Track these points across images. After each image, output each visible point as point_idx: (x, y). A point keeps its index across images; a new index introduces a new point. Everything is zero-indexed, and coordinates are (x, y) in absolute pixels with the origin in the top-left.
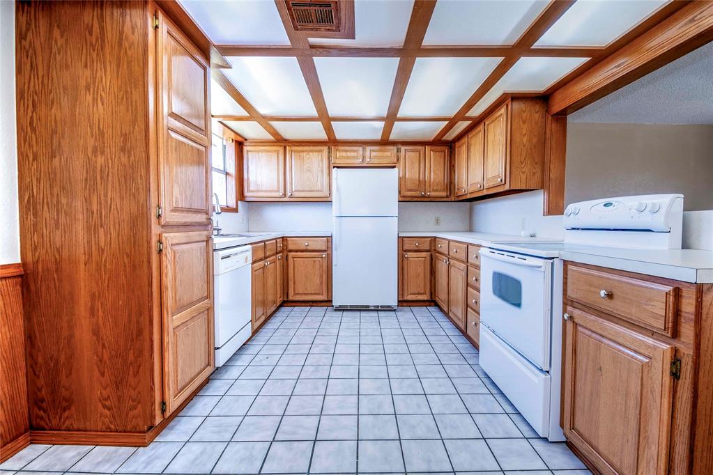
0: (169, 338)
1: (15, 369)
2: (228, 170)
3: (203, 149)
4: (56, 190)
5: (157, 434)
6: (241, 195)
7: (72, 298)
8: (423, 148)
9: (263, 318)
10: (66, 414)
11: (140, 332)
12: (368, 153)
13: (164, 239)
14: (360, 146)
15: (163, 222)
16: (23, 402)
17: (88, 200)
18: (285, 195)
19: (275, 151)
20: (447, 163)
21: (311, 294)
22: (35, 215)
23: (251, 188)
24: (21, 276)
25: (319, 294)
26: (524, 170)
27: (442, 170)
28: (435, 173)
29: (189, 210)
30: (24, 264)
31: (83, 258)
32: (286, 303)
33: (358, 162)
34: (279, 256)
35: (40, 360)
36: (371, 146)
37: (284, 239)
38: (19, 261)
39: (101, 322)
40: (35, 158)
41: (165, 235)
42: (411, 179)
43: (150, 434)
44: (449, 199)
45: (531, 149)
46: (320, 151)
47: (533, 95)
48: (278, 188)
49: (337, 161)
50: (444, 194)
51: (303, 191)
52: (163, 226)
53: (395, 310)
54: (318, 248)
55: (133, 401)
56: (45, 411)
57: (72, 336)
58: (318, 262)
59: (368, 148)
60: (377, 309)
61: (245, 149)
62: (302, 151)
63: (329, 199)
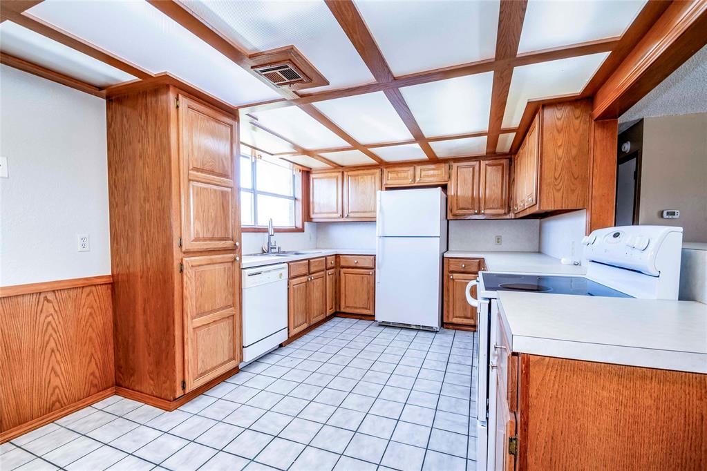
0: (189, 335)
1: (106, 344)
2: (296, 196)
3: (229, 190)
4: (127, 227)
5: (182, 404)
6: (307, 217)
7: (135, 301)
8: (478, 162)
9: (305, 326)
10: (132, 378)
11: (168, 329)
12: (418, 173)
13: (184, 263)
14: (411, 166)
15: (184, 249)
16: (111, 366)
17: (142, 234)
18: (342, 216)
19: (335, 177)
20: (506, 177)
21: (359, 308)
22: (117, 244)
23: (315, 211)
24: (111, 283)
25: (366, 309)
26: (558, 188)
27: (500, 186)
28: (491, 189)
29: (212, 239)
30: (113, 276)
31: (140, 274)
32: (337, 314)
33: (408, 182)
34: (330, 272)
35: (120, 340)
36: (422, 165)
37: (337, 256)
38: (110, 274)
39: (148, 319)
40: (117, 206)
41: (185, 259)
42: (463, 197)
43: (175, 403)
44: (508, 217)
45: (569, 162)
46: (373, 174)
47: (570, 99)
48: (337, 209)
49: (389, 182)
50: (502, 211)
51: (358, 212)
52: (184, 253)
53: (437, 332)
54: (366, 265)
55: (165, 377)
56: (122, 374)
57: (134, 326)
58: (365, 279)
59: (418, 168)
60: (418, 329)
61: (312, 176)
62: (358, 175)
63: (373, 220)
